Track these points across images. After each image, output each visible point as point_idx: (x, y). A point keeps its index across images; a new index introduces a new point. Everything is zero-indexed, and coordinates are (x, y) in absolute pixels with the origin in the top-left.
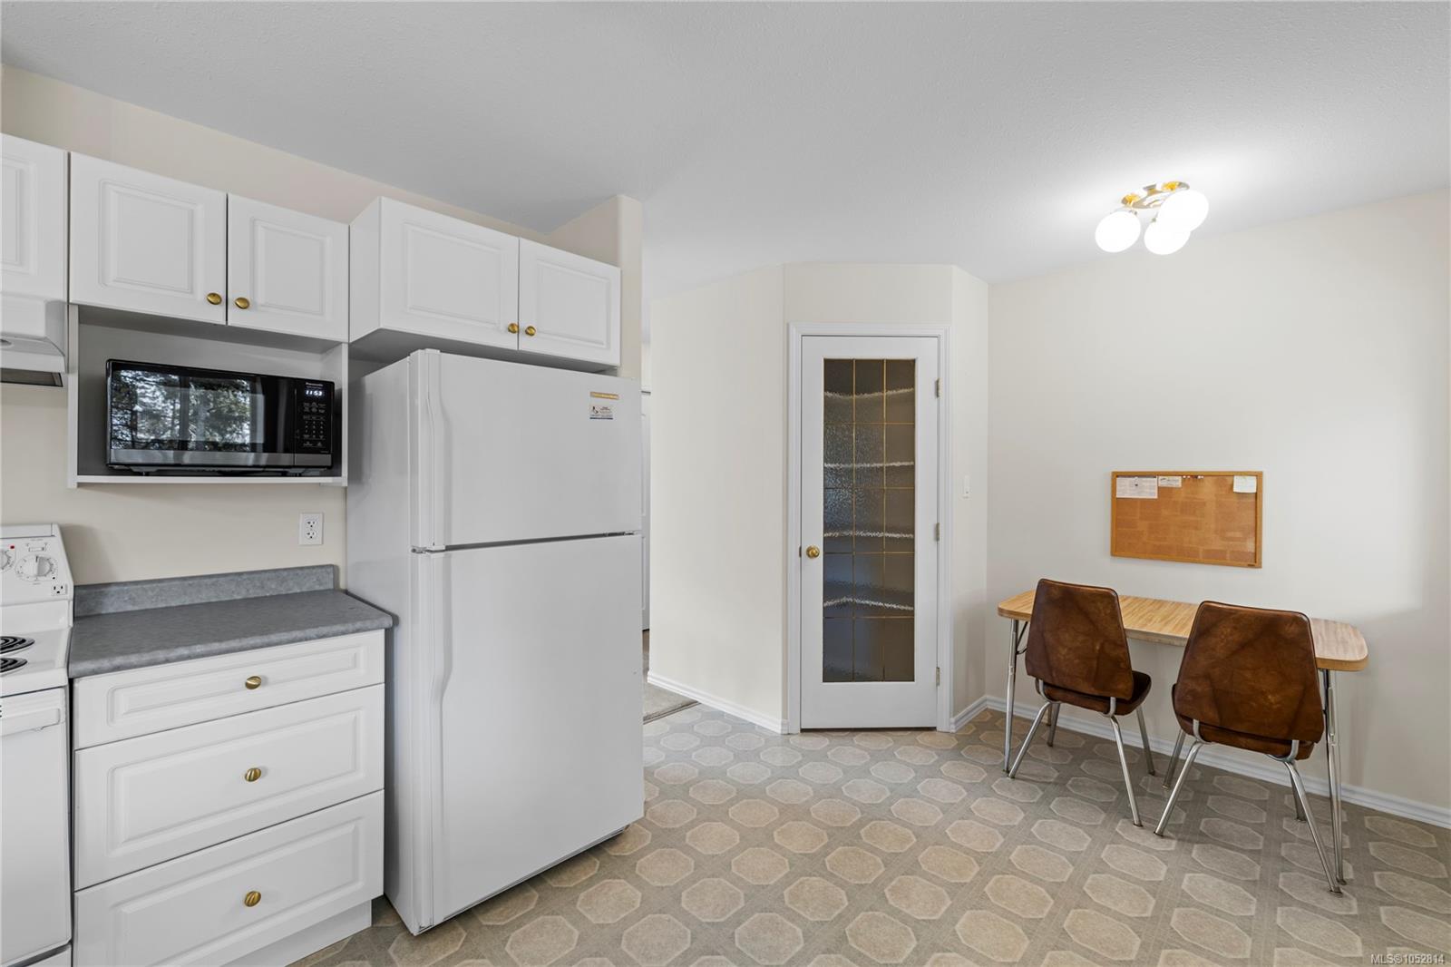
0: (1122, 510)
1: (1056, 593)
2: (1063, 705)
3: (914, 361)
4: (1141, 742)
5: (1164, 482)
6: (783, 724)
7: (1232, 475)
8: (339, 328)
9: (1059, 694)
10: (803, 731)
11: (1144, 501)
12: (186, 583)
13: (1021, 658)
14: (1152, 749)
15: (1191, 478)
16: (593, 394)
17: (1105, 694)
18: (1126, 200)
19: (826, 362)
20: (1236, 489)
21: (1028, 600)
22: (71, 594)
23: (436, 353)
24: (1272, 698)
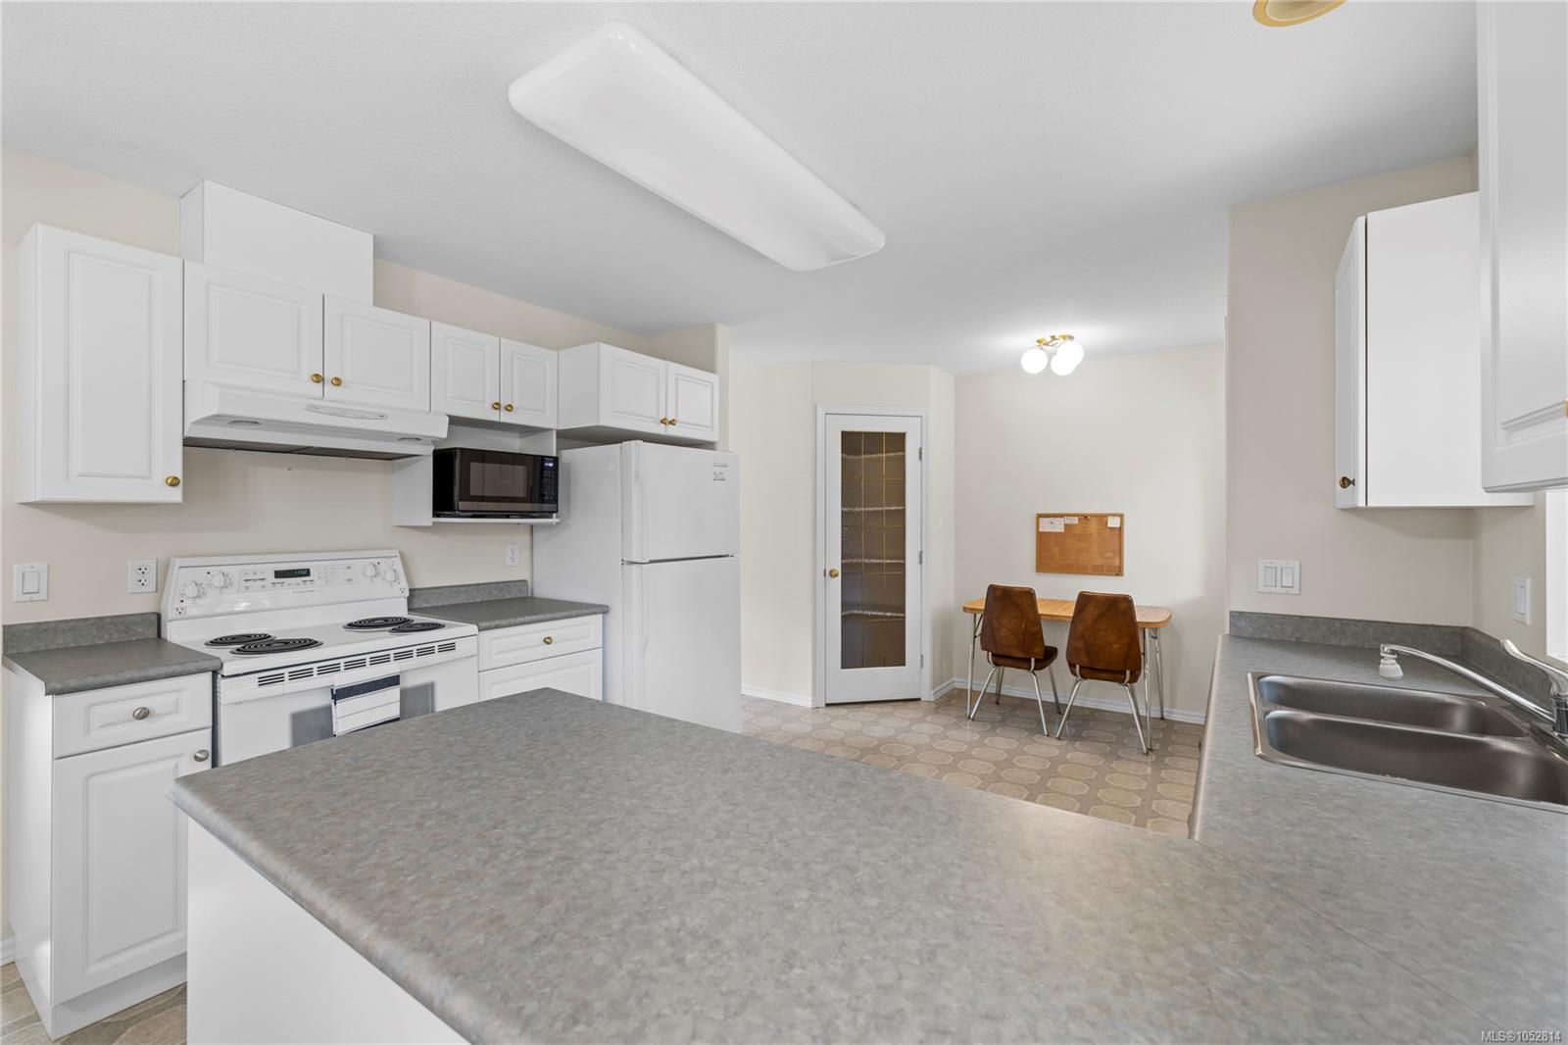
0: (1043, 540)
1: (999, 593)
2: (1006, 669)
3: (904, 434)
4: (1053, 697)
5: (1069, 521)
6: (813, 701)
7: (1107, 516)
8: (552, 419)
9: (1001, 661)
10: (827, 705)
11: (1056, 533)
12: (453, 589)
13: (978, 640)
14: (1060, 702)
15: (1084, 518)
16: (714, 465)
17: (1027, 656)
18: (1038, 341)
19: (843, 433)
20: (1109, 525)
21: (982, 600)
22: (407, 594)
23: (641, 442)
24: (1115, 646)
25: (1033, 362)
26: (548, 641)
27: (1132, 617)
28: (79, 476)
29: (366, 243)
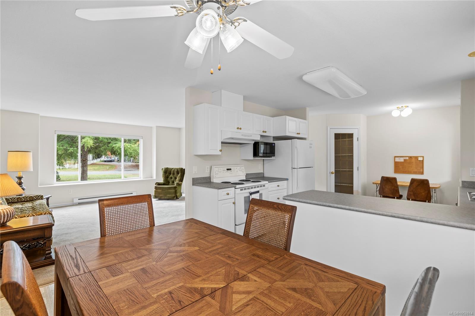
0: (396, 164)
1: (385, 178)
3: (353, 134)
5: (405, 158)
7: (418, 157)
11: (401, 162)
13: (378, 192)
15: (410, 157)
16: (310, 144)
17: (394, 196)
18: (397, 108)
19: (335, 134)
20: (419, 160)
21: (379, 181)
22: (246, 175)
23: (296, 139)
24: (423, 194)
25: (395, 113)
26: (278, 186)
27: (429, 186)
28: (210, 150)
29: (242, 97)
